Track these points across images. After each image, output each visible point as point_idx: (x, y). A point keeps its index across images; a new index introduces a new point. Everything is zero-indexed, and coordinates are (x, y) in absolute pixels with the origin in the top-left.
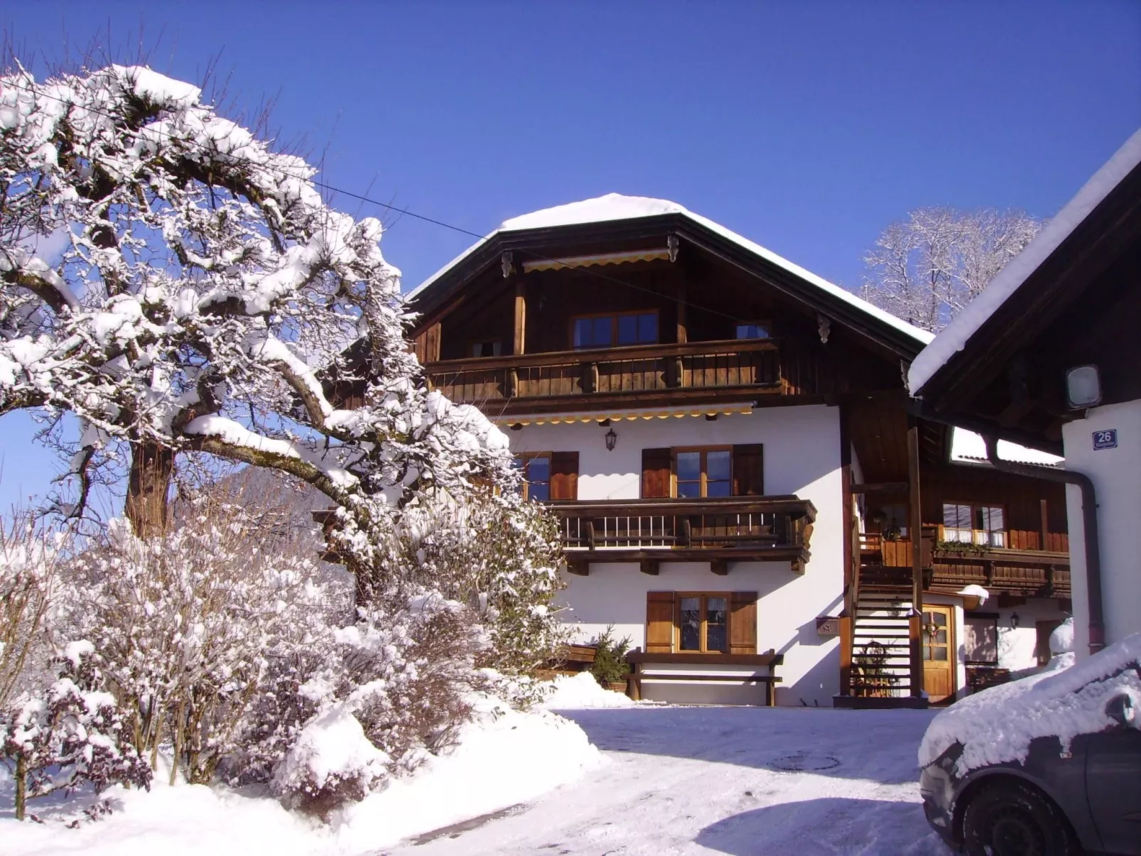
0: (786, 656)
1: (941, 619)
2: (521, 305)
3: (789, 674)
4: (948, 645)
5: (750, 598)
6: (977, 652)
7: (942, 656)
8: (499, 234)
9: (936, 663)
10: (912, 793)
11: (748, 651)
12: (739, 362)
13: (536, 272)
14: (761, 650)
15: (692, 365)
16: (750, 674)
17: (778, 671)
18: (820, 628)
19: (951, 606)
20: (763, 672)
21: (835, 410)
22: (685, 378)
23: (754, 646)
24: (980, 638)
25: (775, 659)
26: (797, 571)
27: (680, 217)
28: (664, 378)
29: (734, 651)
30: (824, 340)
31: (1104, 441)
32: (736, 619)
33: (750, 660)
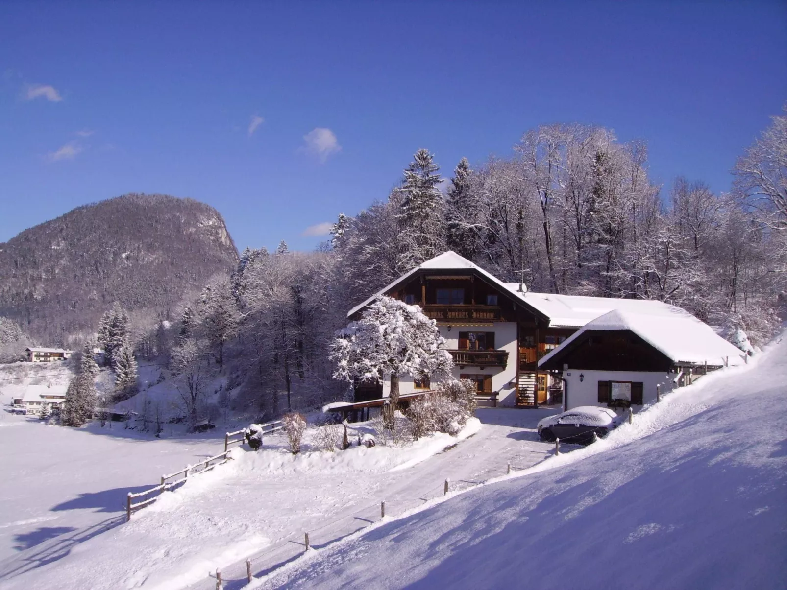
0: (500, 392)
1: (543, 378)
2: (424, 288)
3: (501, 398)
4: (545, 386)
5: (490, 376)
6: (554, 385)
7: (543, 389)
8: (420, 270)
9: (541, 391)
10: (536, 431)
11: (489, 391)
12: (490, 311)
13: (430, 279)
14: (493, 391)
15: (476, 311)
16: (489, 398)
17: (498, 397)
18: (510, 385)
19: (546, 374)
20: (493, 397)
21: (516, 323)
22: (474, 315)
23: (491, 390)
24: (555, 381)
25: (497, 393)
26: (504, 369)
27: (475, 270)
28: (468, 315)
29: (485, 391)
30: (515, 309)
31: (569, 375)
32: (486, 382)
33: (490, 394)
